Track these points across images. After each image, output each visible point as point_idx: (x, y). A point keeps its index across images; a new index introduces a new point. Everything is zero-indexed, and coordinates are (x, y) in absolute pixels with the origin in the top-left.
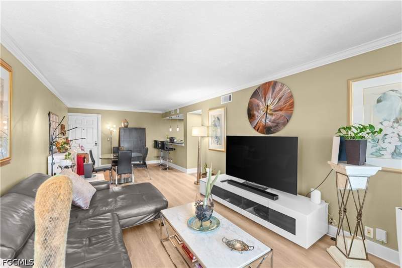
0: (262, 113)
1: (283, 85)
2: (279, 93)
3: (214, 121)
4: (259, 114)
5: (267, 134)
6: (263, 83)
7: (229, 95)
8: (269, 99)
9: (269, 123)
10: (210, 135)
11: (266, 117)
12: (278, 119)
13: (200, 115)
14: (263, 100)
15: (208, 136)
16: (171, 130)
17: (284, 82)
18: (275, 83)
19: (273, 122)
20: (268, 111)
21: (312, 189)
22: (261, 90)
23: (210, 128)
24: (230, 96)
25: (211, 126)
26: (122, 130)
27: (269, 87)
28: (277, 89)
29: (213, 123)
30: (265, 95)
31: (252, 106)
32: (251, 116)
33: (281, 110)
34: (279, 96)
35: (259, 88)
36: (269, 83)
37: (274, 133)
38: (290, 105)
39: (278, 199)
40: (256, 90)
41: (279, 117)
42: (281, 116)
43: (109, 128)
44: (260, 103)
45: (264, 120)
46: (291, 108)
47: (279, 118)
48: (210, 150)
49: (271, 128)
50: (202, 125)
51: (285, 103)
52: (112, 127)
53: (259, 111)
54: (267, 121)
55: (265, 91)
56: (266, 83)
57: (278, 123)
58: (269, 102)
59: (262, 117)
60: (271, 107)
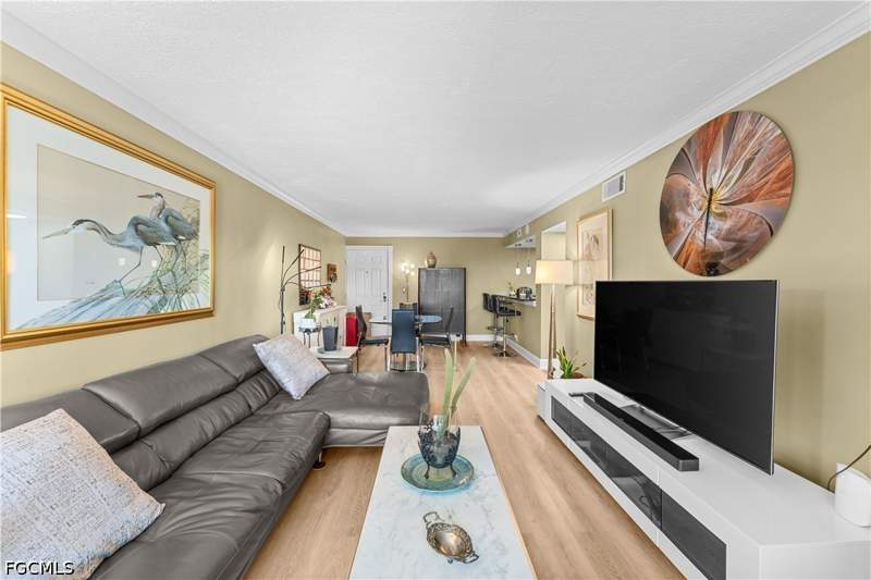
0: (697, 214)
1: (757, 117)
2: (744, 147)
3: (588, 247)
4: (688, 219)
5: (709, 275)
6: (699, 126)
7: (618, 176)
8: (715, 171)
9: (716, 244)
10: (581, 282)
11: (707, 223)
12: (739, 230)
13: (563, 233)
14: (699, 176)
15: (575, 284)
16: (518, 271)
17: (760, 108)
18: (734, 116)
19: (726, 239)
20: (713, 206)
21: (840, 467)
22: (694, 147)
23: (580, 263)
24: (622, 178)
25: (583, 259)
26: (423, 273)
27: (716, 133)
28: (740, 134)
29: (587, 253)
30: (706, 158)
31: (671, 197)
32: (668, 225)
33: (750, 199)
34: (746, 155)
35: (689, 142)
36: (717, 121)
37: (729, 270)
38: (781, 178)
39: (696, 468)
40: (682, 150)
41: (744, 219)
42: (751, 216)
43: (403, 269)
44: (692, 187)
45: (700, 235)
46: (782, 188)
47: (744, 225)
48: (580, 316)
49: (720, 255)
50: (567, 259)
51: (765, 173)
52: (408, 267)
53: (689, 209)
54: (709, 236)
55: (705, 149)
56: (708, 124)
57: (741, 241)
58: (715, 181)
59: (697, 226)
60: (722, 194)
